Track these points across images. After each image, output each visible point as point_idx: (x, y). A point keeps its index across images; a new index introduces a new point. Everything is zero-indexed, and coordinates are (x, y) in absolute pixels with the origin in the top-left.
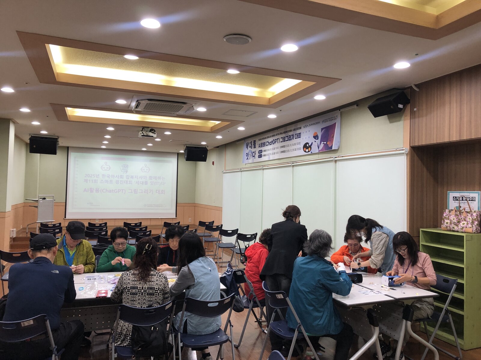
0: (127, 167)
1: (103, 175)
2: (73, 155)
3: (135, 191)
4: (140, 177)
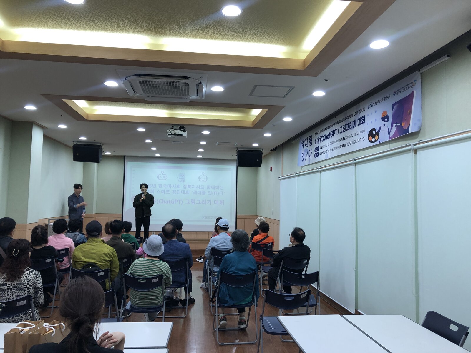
0: (183, 176)
1: (160, 185)
2: (129, 165)
3: (193, 202)
4: (198, 187)
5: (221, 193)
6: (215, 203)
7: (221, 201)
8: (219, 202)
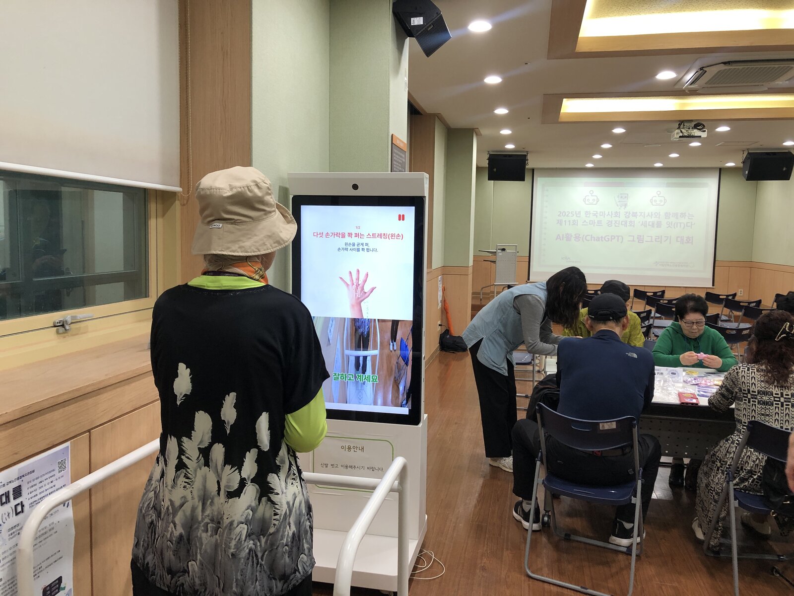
0: (626, 197)
1: (587, 213)
2: (540, 182)
3: (640, 239)
4: (649, 215)
5: (689, 224)
6: (677, 241)
7: (688, 238)
8: (685, 239)
